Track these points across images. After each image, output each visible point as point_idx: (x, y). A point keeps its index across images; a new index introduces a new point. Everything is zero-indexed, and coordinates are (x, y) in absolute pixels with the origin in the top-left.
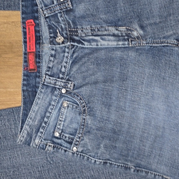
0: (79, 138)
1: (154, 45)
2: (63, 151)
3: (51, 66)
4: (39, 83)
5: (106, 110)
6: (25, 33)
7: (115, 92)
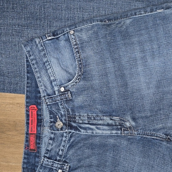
1: (144, 136)
3: (49, 149)
4: (38, 162)
6: (28, 116)
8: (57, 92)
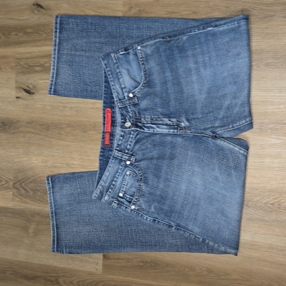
0: (136, 199)
1: (196, 134)
2: (124, 208)
3: (120, 143)
4: (111, 155)
5: (156, 180)
6: (104, 118)
7: (164, 168)
8: (126, 98)
